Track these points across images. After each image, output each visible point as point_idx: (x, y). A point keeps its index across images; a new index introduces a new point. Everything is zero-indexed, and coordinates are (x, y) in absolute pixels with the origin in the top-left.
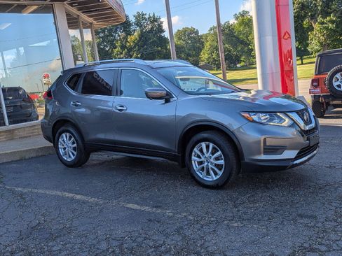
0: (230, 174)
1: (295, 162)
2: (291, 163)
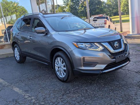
0: (69, 73)
1: (104, 71)
2: (101, 72)
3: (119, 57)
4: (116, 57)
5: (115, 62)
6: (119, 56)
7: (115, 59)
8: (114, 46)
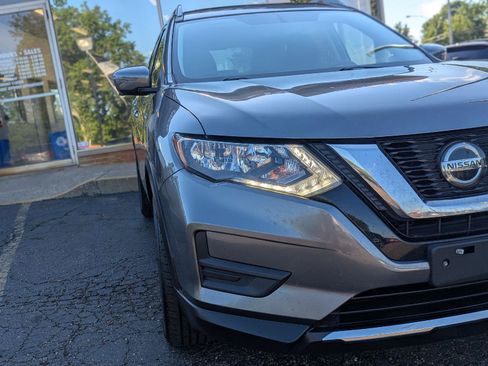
3: (469, 250)
4: (436, 248)
5: (427, 285)
6: (470, 241)
7: (425, 266)
8: (438, 169)
